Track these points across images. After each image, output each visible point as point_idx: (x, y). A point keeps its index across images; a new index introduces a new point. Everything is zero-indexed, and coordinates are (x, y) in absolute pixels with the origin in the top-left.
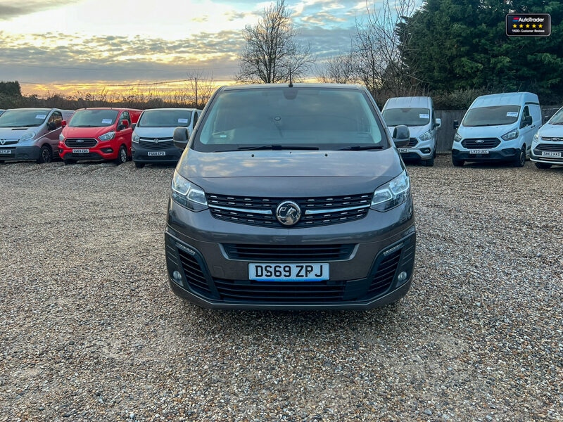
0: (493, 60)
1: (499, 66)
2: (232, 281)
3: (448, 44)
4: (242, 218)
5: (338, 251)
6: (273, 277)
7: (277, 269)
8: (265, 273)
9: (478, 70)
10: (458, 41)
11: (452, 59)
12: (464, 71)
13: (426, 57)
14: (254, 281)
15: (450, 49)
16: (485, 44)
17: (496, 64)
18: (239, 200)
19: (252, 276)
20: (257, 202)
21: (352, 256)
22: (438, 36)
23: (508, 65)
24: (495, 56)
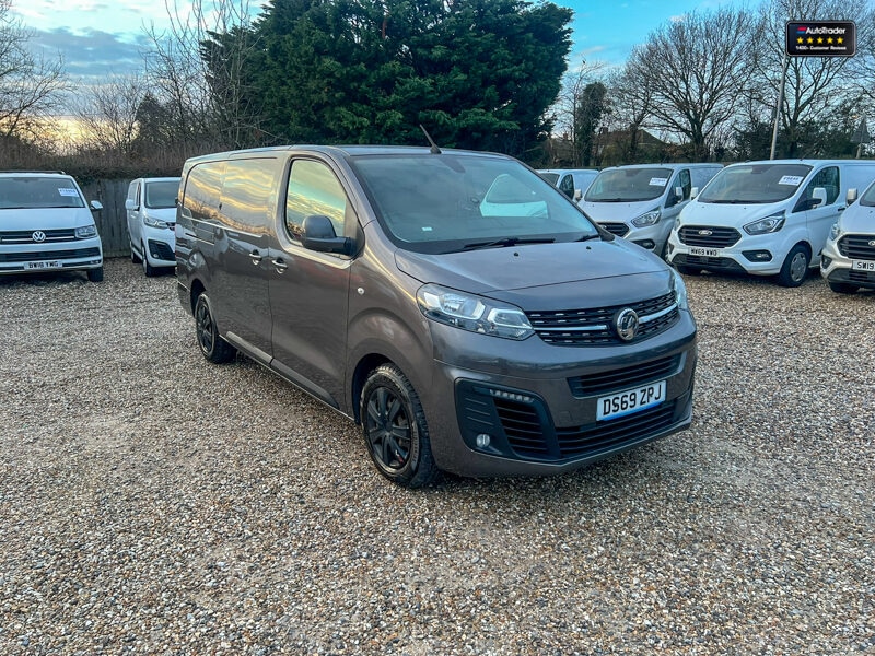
0: (380, 115)
1: (389, 122)
2: (577, 428)
3: (312, 85)
4: (577, 340)
5: (668, 364)
6: (620, 411)
7: (625, 399)
8: (613, 407)
9: (363, 127)
10: (329, 83)
11: (319, 107)
12: (340, 126)
13: (274, 100)
14: (602, 422)
15: (315, 92)
16: (367, 92)
17: (384, 120)
18: (571, 316)
19: (600, 416)
20: (591, 314)
21: (680, 370)
22: (295, 72)
23: (398, 122)
24: (380, 109)
